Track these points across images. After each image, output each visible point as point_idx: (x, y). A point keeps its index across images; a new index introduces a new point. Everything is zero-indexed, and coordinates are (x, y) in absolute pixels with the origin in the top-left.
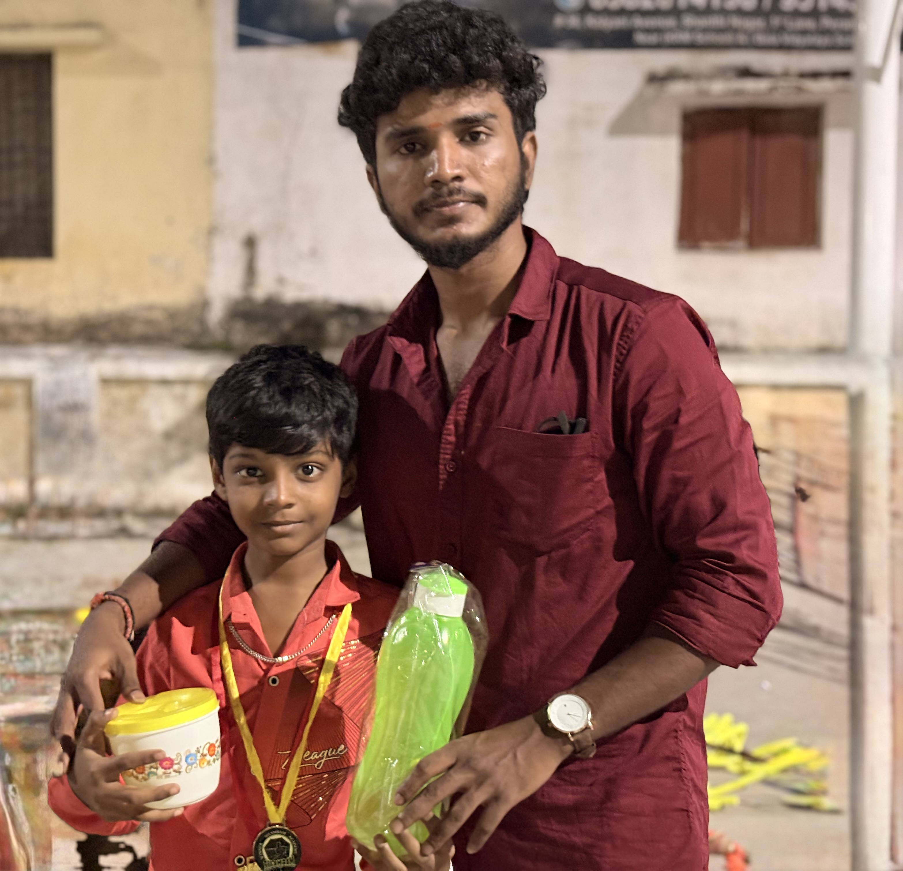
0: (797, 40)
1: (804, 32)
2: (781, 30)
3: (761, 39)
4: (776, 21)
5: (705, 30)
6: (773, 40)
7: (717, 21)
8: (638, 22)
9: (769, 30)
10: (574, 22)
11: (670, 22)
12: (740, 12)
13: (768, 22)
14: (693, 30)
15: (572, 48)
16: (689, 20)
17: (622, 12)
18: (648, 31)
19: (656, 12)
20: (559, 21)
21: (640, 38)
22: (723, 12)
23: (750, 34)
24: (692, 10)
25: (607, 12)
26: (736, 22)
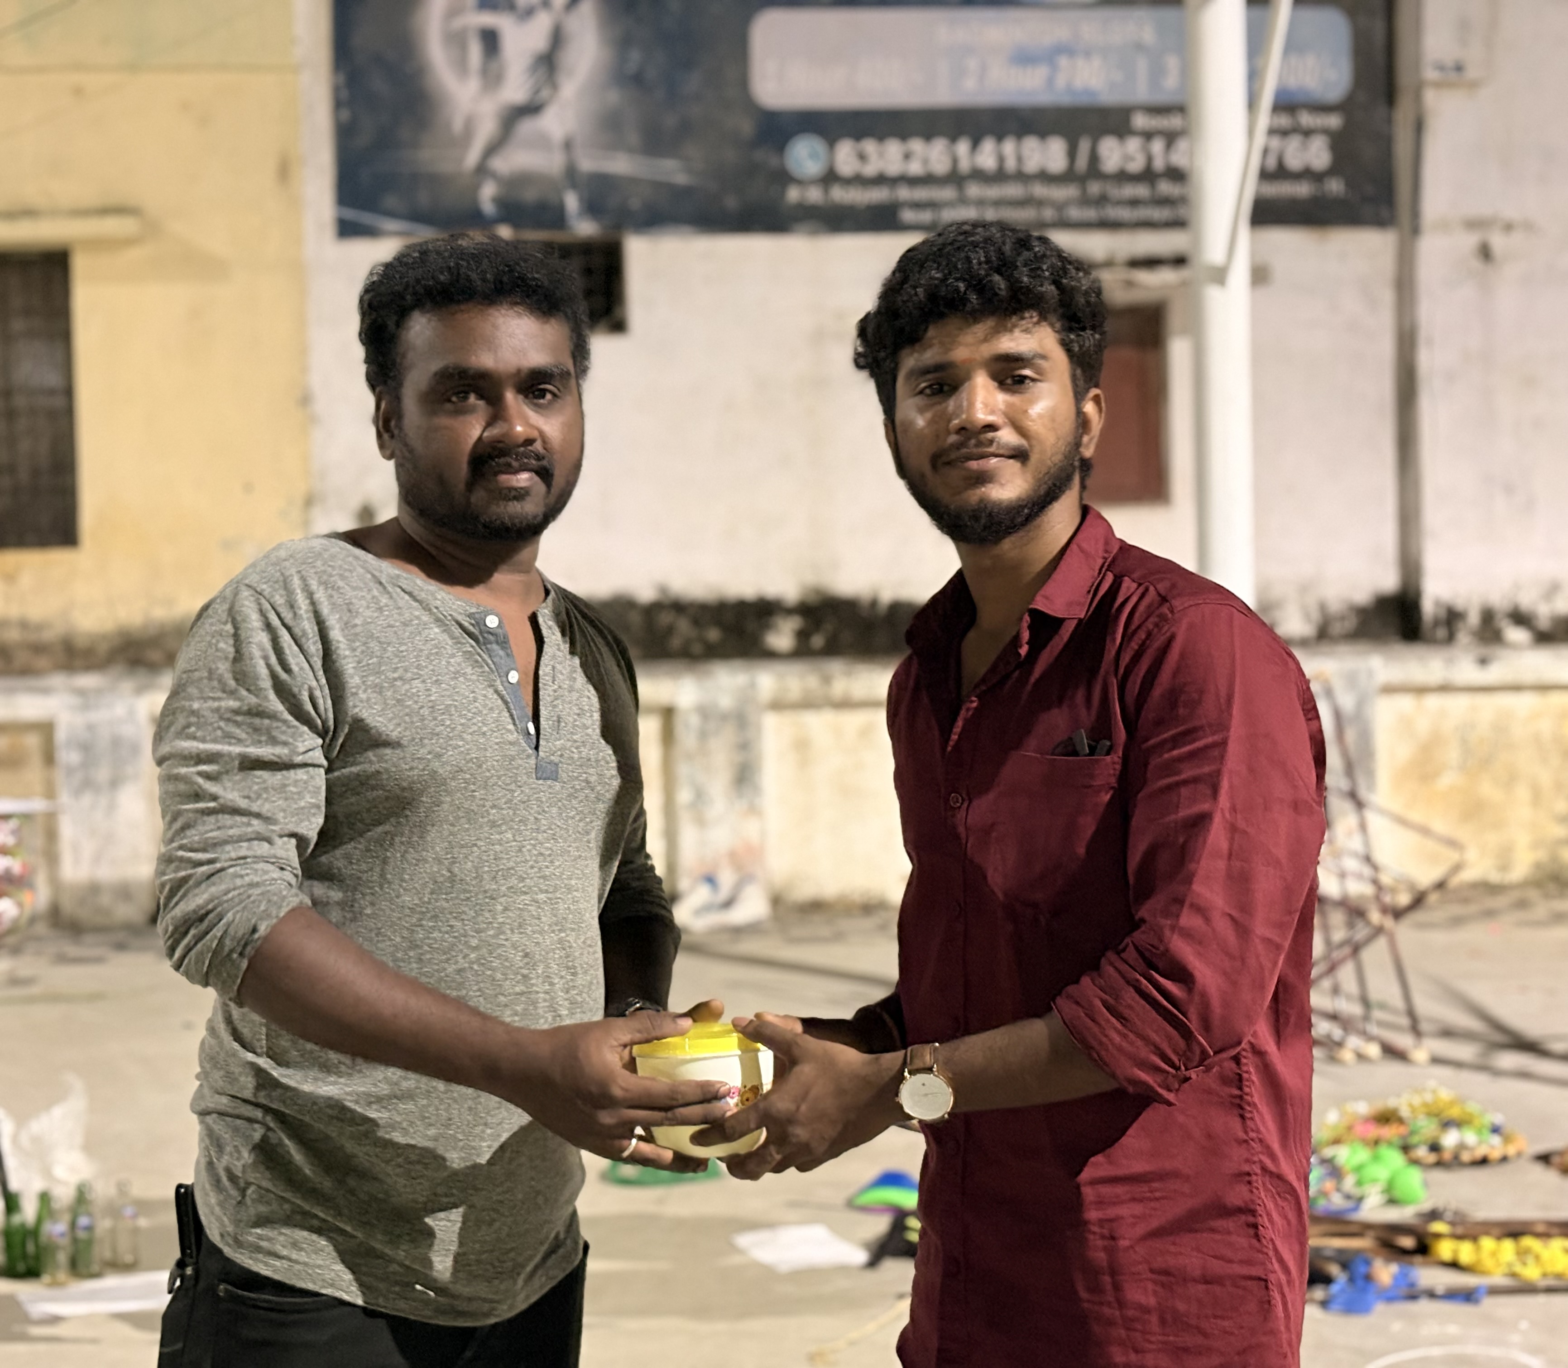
0: (1124, 214)
1: (1134, 203)
2: (1102, 200)
3: (1075, 213)
4: (1095, 188)
5: (998, 203)
6: (1091, 214)
7: (1013, 190)
8: (904, 193)
9: (1085, 201)
10: (814, 195)
11: (947, 193)
12: (1045, 177)
13: (1084, 190)
14: (981, 203)
15: (814, 232)
16: (974, 190)
17: (881, 180)
18: (918, 206)
19: (928, 180)
20: (793, 194)
21: (908, 216)
22: (1021, 177)
23: (1060, 207)
24: (979, 175)
25: (859, 180)
26: (1039, 190)
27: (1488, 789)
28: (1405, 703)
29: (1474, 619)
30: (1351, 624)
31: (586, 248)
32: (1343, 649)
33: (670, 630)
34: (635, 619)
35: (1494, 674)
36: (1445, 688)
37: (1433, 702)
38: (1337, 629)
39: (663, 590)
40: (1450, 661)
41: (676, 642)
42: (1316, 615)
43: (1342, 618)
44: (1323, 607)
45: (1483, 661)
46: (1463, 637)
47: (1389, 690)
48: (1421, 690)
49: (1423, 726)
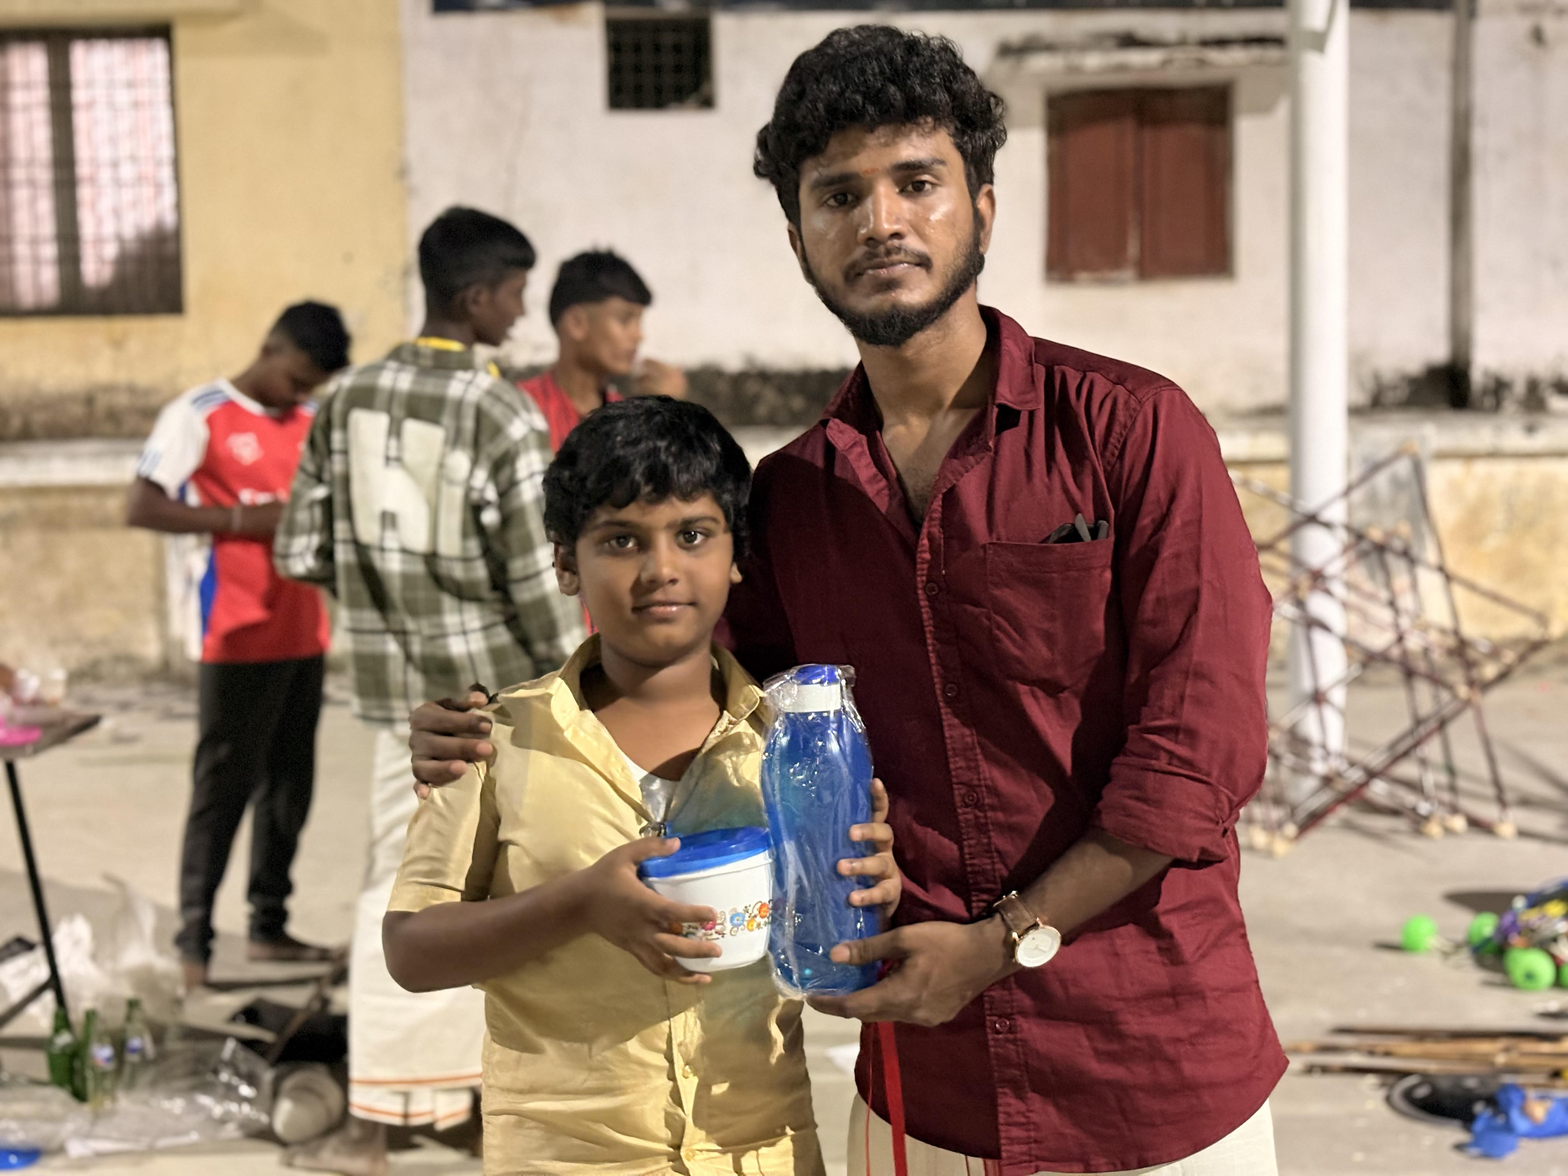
15: (896, 11)
27: (1531, 551)
28: (1454, 469)
29: (1520, 388)
30: (1402, 393)
31: (676, 25)
32: (1397, 417)
33: (756, 398)
34: (723, 388)
35: (1541, 441)
36: (1494, 455)
37: (1481, 468)
38: (1390, 397)
39: (750, 360)
40: (1499, 429)
41: (762, 410)
42: (1370, 384)
43: (1395, 388)
44: (1377, 377)
45: (1531, 429)
46: (1510, 406)
47: (1443, 456)
48: (1469, 457)
49: (1471, 490)
